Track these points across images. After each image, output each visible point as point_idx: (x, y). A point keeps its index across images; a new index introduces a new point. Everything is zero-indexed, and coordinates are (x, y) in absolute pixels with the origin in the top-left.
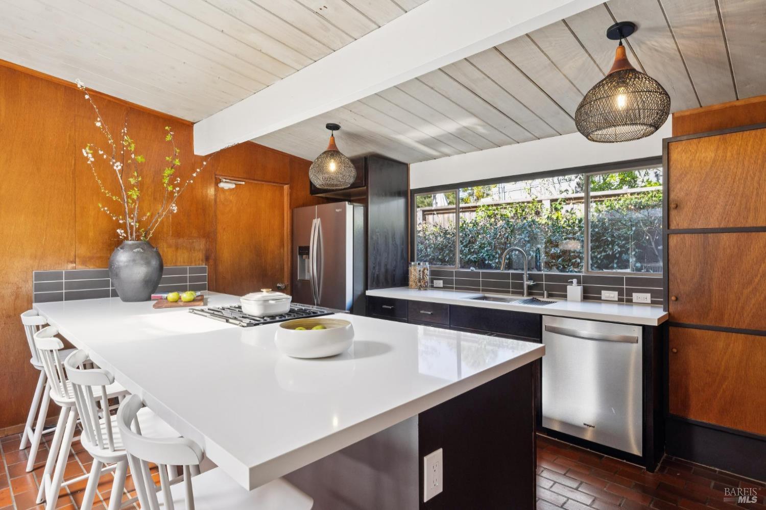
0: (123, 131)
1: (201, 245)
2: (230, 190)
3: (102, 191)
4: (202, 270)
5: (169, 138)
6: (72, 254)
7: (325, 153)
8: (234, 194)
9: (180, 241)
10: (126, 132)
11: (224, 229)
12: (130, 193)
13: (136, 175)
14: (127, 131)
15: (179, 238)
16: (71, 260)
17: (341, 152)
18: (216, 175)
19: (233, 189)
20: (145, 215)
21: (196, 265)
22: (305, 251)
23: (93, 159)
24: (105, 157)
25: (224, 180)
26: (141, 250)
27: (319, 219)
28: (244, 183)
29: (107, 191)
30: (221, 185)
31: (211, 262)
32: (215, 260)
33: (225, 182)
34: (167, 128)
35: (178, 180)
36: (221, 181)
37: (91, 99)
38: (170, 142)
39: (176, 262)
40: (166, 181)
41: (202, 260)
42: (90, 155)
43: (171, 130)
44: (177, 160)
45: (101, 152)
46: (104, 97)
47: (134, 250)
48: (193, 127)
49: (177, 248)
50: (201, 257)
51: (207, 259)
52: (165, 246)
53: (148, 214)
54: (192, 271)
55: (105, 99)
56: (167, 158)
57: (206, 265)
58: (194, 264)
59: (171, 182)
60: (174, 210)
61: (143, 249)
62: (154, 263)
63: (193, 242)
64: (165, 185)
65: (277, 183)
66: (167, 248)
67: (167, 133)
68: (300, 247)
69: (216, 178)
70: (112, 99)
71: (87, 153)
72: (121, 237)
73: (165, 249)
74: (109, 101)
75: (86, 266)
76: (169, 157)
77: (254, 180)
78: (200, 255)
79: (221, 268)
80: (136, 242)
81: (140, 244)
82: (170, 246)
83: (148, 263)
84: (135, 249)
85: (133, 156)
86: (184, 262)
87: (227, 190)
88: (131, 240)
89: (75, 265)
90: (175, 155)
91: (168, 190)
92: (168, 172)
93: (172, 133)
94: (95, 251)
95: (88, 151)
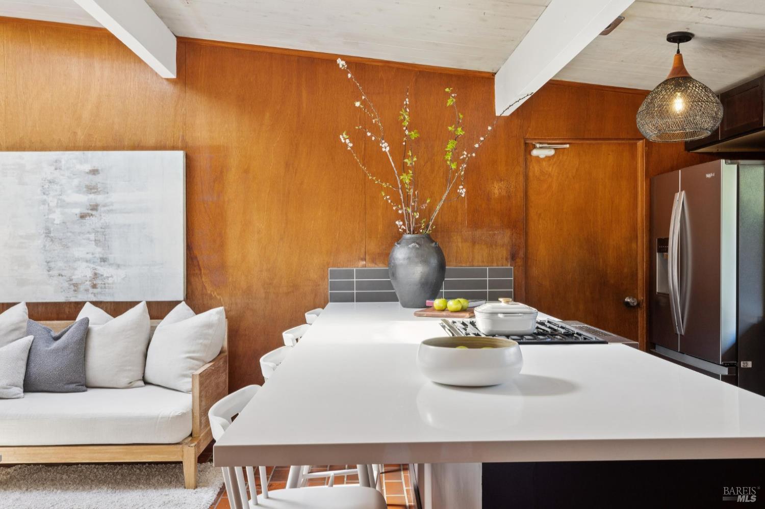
0: (405, 103)
1: (504, 237)
2: (548, 158)
3: (370, 178)
4: (506, 273)
5: (450, 102)
6: (363, 250)
7: (666, 82)
8: (554, 164)
9: (478, 233)
10: (408, 103)
11: (540, 214)
12: (402, 177)
13: (411, 155)
14: (408, 101)
15: (476, 230)
16: (362, 256)
17: (693, 77)
18: (525, 139)
19: (553, 156)
20: (424, 202)
21: (498, 266)
22: (663, 245)
23: (351, 145)
24: (373, 138)
25: (538, 145)
26: (417, 246)
27: (683, 192)
28: (568, 146)
29: (374, 178)
30: (535, 153)
31: (519, 262)
32: (526, 259)
33: (541, 148)
34: (447, 90)
35: (464, 154)
36: (535, 147)
37: (353, 77)
38: (452, 107)
39: (472, 261)
40: (449, 157)
41: (507, 259)
42: (348, 141)
43: (452, 92)
44: (459, 129)
45: (369, 134)
46: (391, 65)
47: (410, 246)
48: (494, 79)
49: (474, 243)
50: (505, 255)
51: (513, 257)
52: (460, 240)
53: (428, 201)
54: (493, 273)
55: (393, 68)
56: (450, 128)
57: (511, 265)
58: (495, 264)
59: (455, 158)
60: (462, 194)
61: (418, 244)
62: (434, 261)
63: (495, 234)
64: (448, 162)
65: (623, 139)
66: (462, 242)
67: (448, 95)
68: (659, 240)
69: (526, 144)
70: (401, 66)
71: (345, 139)
72: (400, 230)
73: (460, 245)
74: (398, 69)
75: (376, 264)
76: (451, 126)
77: (583, 139)
78: (504, 253)
79: (535, 271)
80: (413, 236)
81: (417, 238)
82: (465, 240)
83: (425, 262)
84: (410, 244)
85: (407, 132)
86: (483, 262)
87: (543, 159)
88: (408, 234)
89: (365, 262)
90: (459, 122)
91: (451, 169)
92: (451, 146)
93: (453, 95)
94: (384, 247)
95: (345, 136)
